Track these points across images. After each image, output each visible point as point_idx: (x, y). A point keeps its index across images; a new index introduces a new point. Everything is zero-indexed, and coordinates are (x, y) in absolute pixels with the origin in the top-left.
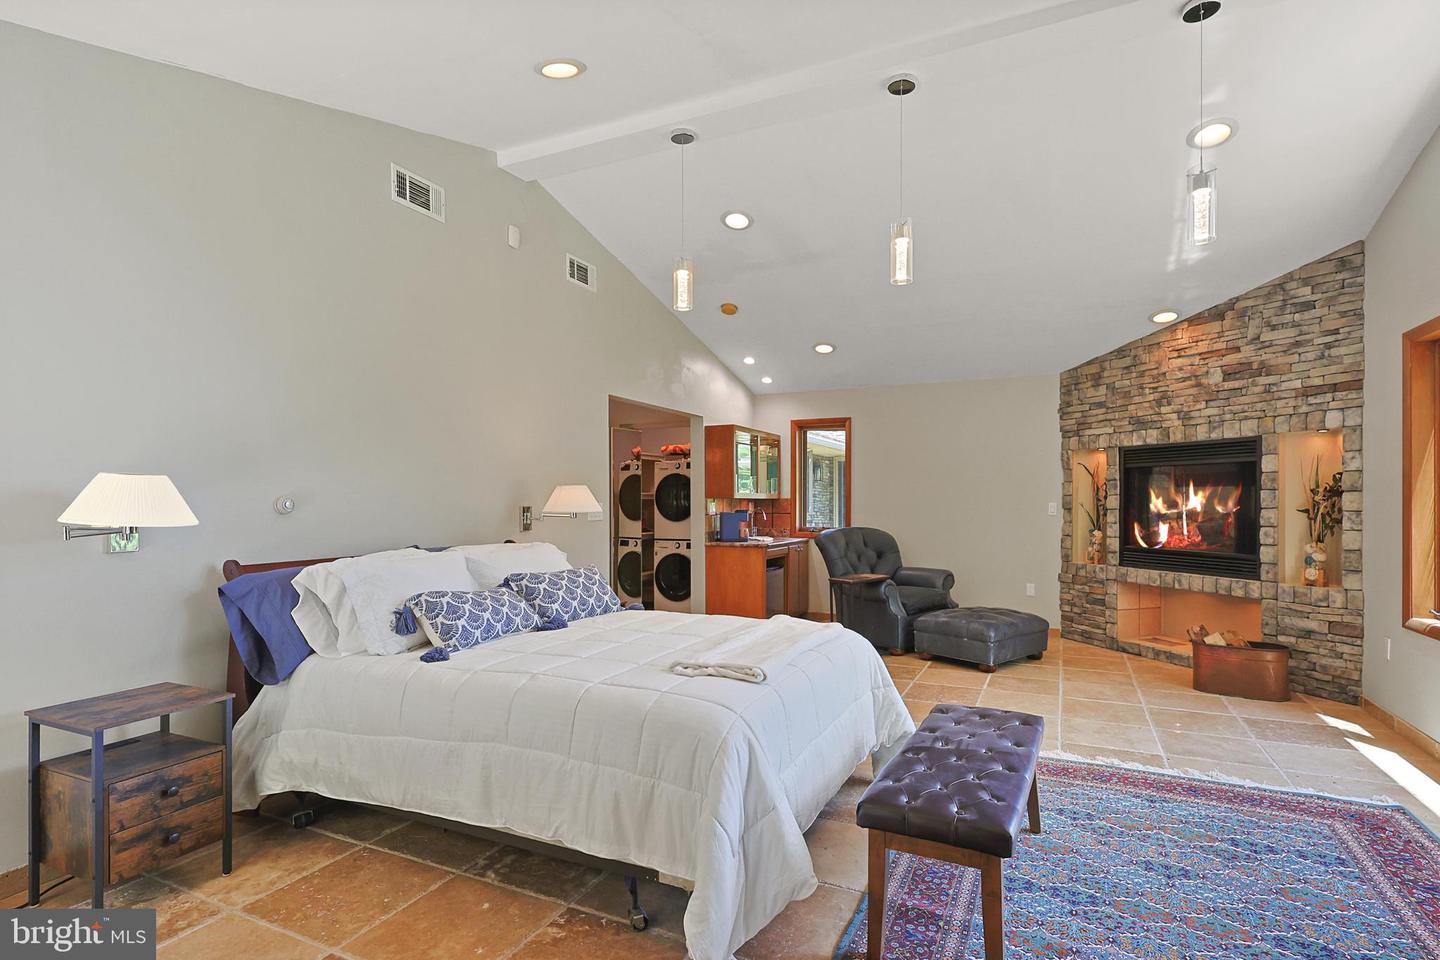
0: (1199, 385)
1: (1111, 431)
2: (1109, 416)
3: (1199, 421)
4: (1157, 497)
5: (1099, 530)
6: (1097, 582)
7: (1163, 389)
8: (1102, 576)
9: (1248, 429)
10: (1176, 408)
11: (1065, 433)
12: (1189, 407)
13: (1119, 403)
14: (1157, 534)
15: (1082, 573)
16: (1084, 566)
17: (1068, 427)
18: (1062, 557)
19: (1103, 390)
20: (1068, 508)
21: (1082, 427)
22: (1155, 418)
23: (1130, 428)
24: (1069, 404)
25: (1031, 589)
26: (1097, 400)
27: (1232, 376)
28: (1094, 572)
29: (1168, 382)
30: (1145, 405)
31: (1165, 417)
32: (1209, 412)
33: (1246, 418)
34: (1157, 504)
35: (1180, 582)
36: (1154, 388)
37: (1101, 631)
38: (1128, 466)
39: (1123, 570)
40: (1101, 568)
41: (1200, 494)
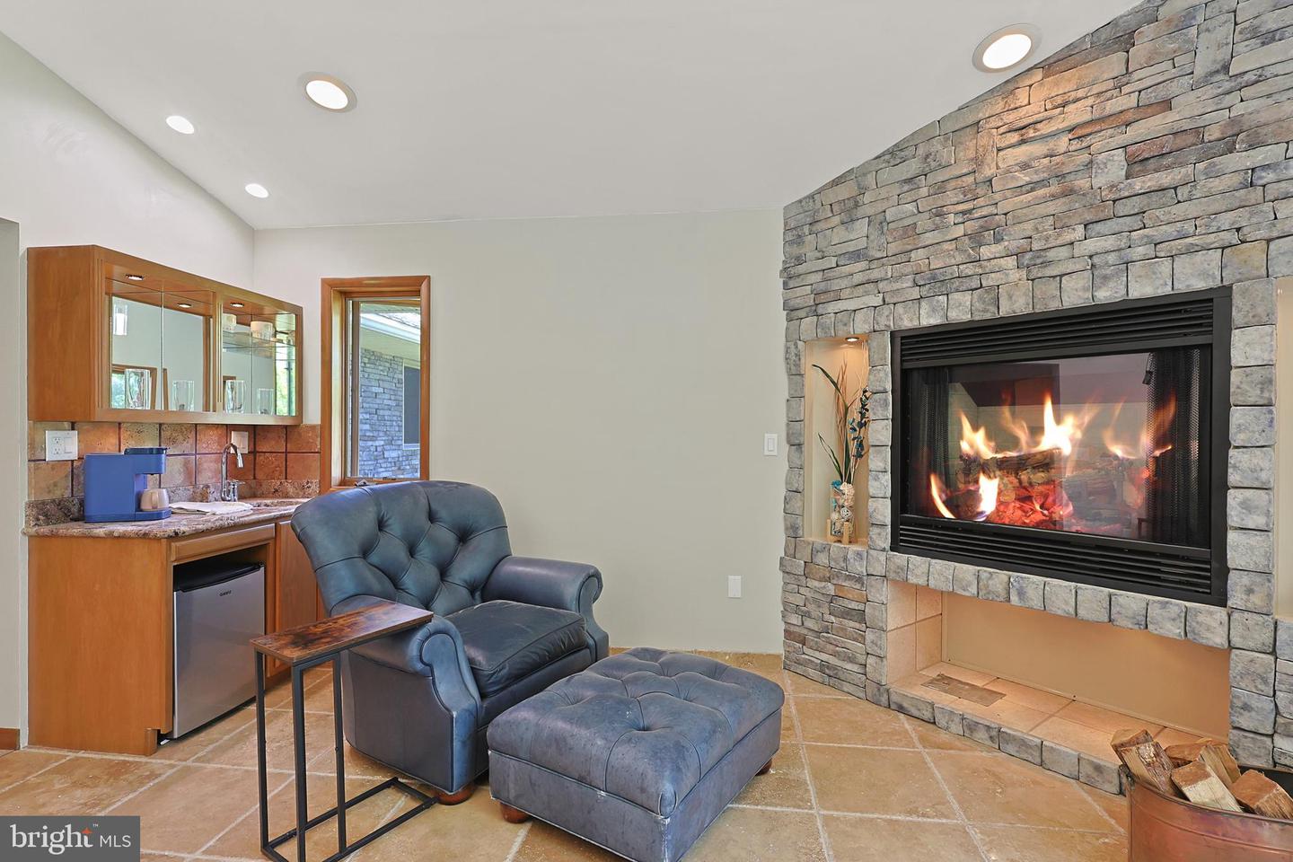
0: (1068, 192)
1: (877, 301)
2: (875, 274)
3: (1070, 267)
4: (975, 428)
5: (849, 482)
6: (849, 578)
7: (985, 212)
8: (859, 568)
9: (1193, 276)
10: (1014, 245)
11: (791, 310)
12: (1047, 239)
13: (893, 248)
14: (974, 497)
15: (822, 559)
16: (826, 548)
17: (798, 301)
18: (786, 529)
19: (861, 227)
20: (796, 444)
21: (823, 298)
22: (968, 269)
23: (915, 293)
24: (799, 260)
25: (735, 585)
26: (851, 247)
27: (1152, 164)
28: (845, 559)
29: (997, 197)
30: (946, 246)
31: (989, 266)
32: (1092, 245)
33: (1191, 251)
34: (974, 441)
35: (1021, 593)
36: (964, 213)
37: (855, 668)
38: (908, 365)
39: (901, 558)
40: (859, 554)
41: (1070, 421)
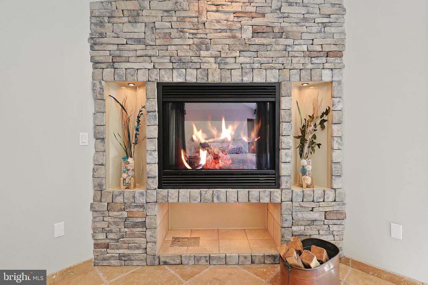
0: (234, 37)
1: (151, 66)
2: (150, 53)
3: (234, 66)
4: (198, 130)
5: (131, 157)
6: (136, 206)
7: (202, 36)
8: (142, 200)
9: (271, 77)
10: (215, 53)
11: (96, 63)
12: (227, 53)
13: (158, 42)
14: (197, 159)
15: (119, 199)
16: (121, 194)
17: (101, 58)
18: (95, 186)
19: (140, 27)
20: (100, 138)
21: (118, 59)
22: (195, 59)
23: (170, 66)
24: (102, 35)
25: (59, 229)
26: (136, 36)
27: (260, 34)
28: (134, 197)
29: (207, 31)
30: (185, 47)
31: (204, 60)
32: (241, 60)
33: (272, 68)
34: (198, 136)
35: (218, 198)
36: (193, 34)
37: (140, 251)
38: (165, 100)
39: (164, 192)
40: (142, 194)
41: (230, 127)
